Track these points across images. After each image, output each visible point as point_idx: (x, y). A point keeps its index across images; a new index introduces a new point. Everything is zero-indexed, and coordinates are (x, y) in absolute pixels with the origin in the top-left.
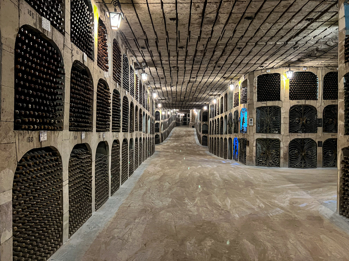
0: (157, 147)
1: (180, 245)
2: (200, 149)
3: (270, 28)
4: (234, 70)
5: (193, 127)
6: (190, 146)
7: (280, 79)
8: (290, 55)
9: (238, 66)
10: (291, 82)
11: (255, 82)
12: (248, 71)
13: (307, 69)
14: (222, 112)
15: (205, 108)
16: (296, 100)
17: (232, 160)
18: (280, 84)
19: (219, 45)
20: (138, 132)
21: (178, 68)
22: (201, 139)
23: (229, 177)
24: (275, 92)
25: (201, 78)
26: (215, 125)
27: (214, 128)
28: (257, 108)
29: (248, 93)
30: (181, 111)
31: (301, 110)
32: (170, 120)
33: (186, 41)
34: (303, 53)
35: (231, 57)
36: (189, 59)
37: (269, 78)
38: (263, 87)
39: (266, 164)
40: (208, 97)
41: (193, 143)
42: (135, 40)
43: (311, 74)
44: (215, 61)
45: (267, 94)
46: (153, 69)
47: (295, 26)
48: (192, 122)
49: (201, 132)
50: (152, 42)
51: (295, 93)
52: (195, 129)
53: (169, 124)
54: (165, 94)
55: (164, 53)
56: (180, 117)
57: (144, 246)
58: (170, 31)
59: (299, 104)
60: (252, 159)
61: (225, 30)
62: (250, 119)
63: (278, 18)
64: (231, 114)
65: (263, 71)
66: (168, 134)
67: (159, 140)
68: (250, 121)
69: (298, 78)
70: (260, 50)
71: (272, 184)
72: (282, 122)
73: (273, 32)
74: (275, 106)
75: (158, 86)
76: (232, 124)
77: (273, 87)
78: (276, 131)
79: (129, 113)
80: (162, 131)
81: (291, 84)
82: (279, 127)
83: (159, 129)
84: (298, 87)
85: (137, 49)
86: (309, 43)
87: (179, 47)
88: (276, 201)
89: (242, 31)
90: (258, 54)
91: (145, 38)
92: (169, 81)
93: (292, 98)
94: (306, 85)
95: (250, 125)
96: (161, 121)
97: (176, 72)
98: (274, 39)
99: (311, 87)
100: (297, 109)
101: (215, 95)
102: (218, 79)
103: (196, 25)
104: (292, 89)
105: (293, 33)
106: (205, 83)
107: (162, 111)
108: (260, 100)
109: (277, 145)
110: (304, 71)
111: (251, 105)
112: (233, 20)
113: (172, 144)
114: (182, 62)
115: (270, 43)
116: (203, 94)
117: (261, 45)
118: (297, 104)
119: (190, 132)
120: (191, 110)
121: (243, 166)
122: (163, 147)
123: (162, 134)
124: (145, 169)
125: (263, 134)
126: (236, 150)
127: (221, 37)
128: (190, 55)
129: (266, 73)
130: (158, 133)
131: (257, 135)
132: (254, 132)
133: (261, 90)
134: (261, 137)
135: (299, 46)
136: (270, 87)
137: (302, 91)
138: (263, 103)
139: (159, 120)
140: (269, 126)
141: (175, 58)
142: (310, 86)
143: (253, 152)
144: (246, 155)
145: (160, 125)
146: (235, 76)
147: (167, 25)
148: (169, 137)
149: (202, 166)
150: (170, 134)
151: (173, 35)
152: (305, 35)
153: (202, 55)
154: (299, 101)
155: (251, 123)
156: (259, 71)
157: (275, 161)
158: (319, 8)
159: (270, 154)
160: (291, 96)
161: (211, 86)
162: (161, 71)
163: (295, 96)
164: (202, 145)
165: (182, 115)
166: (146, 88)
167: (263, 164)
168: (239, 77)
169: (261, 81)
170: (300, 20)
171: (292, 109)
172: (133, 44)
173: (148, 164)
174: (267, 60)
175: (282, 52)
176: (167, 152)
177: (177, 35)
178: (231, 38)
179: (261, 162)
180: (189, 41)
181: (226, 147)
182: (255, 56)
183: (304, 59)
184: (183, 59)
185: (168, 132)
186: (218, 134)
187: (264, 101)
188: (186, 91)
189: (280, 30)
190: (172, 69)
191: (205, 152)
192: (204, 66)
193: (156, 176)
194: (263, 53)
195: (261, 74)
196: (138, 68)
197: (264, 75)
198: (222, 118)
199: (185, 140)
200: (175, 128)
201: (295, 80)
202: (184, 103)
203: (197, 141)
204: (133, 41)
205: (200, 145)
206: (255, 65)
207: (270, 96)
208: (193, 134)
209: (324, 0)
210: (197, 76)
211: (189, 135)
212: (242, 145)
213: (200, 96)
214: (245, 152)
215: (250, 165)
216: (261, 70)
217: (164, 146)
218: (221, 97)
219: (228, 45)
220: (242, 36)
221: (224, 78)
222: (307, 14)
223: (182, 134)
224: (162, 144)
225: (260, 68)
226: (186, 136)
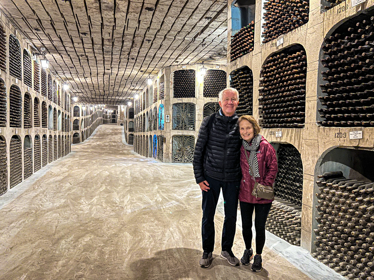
0: (74, 147)
1: (53, 245)
2: (126, 148)
3: (174, 22)
4: (150, 64)
5: (122, 125)
6: (115, 145)
7: (195, 76)
8: (201, 52)
9: (153, 59)
10: (206, 79)
11: (171, 77)
12: (164, 66)
13: (220, 67)
14: (144, 109)
15: (130, 104)
16: (209, 97)
17: (152, 158)
18: (195, 81)
19: (127, 35)
20: (41, 128)
21: (87, 56)
22: (128, 137)
23: (141, 174)
24: (190, 89)
25: (117, 69)
26: (138, 122)
27: (138, 126)
28: (174, 104)
29: (165, 89)
30: (108, 107)
31: (214, 108)
32: (94, 117)
33: (88, 27)
34: (212, 51)
35: (142, 49)
36: (97, 48)
37: (185, 74)
38: (179, 83)
39: (182, 161)
40: (130, 91)
41: (119, 142)
42: (23, 19)
43: (223, 73)
44: (128, 52)
45: (182, 91)
46: (57, 56)
47: (197, 23)
48: (120, 119)
49: (128, 130)
50: (46, 24)
51: (208, 90)
52: (123, 127)
53: (92, 121)
54: (80, 86)
55: (65, 38)
56: (108, 114)
57: (10, 250)
58: (66, 13)
59: (213, 101)
60: (169, 156)
61: (128, 19)
62: (167, 115)
63: (179, 13)
64: (151, 110)
65: (179, 66)
66: (91, 133)
67: (79, 139)
68: (167, 118)
69: (212, 76)
70: (171, 44)
71: (179, 179)
72: (197, 119)
73: (178, 26)
74: (190, 103)
75: (69, 76)
76: (152, 121)
77: (188, 83)
78: (191, 127)
79: (23, 105)
80: (82, 128)
81: (205, 81)
82: (193, 124)
83: (78, 126)
84: (212, 85)
85: (30, 30)
86: (215, 41)
87: (81, 33)
88: (175, 195)
89: (147, 22)
90: (170, 48)
91: (36, 17)
92: (80, 71)
93: (206, 95)
94: (218, 84)
95: (166, 121)
96: (81, 118)
97: (86, 61)
98: (180, 33)
99: (223, 86)
100: (211, 106)
101: (137, 90)
102: (135, 72)
103: (94, 10)
104: (206, 87)
105: (197, 30)
106: (123, 76)
107: (82, 106)
108: (176, 96)
109: (192, 142)
110: (217, 69)
111: (168, 100)
112: (134, 9)
113: (95, 143)
114: (89, 50)
115: (179, 38)
116: (124, 88)
117: (170, 39)
118: (210, 101)
119: (117, 130)
120: (119, 106)
121: (160, 163)
122: (83, 147)
123: (82, 132)
124: (49, 170)
125: (178, 131)
126: (155, 148)
127: (126, 26)
128: (96, 43)
129: (181, 69)
130: (78, 131)
131: (173, 132)
132: (170, 129)
133: (177, 86)
134: (177, 134)
135: (207, 44)
136: (186, 83)
137: (216, 89)
138: (179, 100)
139: (79, 116)
140: (185, 123)
141: (80, 45)
142: (222, 84)
143: (169, 148)
144: (162, 152)
145: (80, 122)
146: (153, 71)
147: (59, 6)
148: (92, 136)
149: (116, 165)
150: (94, 133)
151: (69, 18)
152: (209, 33)
153: (111, 44)
154: (212, 98)
155: (168, 119)
156: (176, 67)
157: (190, 157)
158: (213, 8)
159: (186, 150)
160: (205, 93)
161: (130, 80)
162: (68, 59)
163: (208, 94)
164: (129, 144)
165: (110, 111)
166: (53, 79)
167: (179, 160)
168: (157, 72)
169: (177, 77)
170: (200, 18)
171: (205, 107)
172: (22, 24)
173: (55, 165)
174: (180, 55)
175: (193, 48)
176: (86, 152)
177: (75, 19)
178: (137, 29)
179: (177, 158)
180: (91, 27)
181: (147, 146)
182: (167, 50)
183: (215, 57)
184: (90, 48)
185: (92, 131)
186: (141, 131)
187: (179, 97)
188: (104, 84)
189: (184, 25)
190: (80, 58)
191: (130, 151)
192: (116, 57)
193: (59, 177)
194: (175, 48)
195: (177, 70)
196: (36, 53)
197: (180, 71)
198: (144, 114)
199: (111, 139)
200: (100, 126)
201: (209, 77)
202: (105, 97)
203: (124, 140)
204: (22, 20)
205: (127, 144)
206: (169, 60)
207: (186, 93)
208: (121, 133)
209: (216, 1)
210: (112, 68)
211: (116, 134)
212: (160, 142)
213: (121, 90)
214: (162, 149)
215: (167, 163)
216: (177, 65)
217: (85, 145)
218: (143, 92)
219: (136, 35)
220: (149, 28)
221: (142, 71)
222: (205, 12)
223: (108, 133)
224: (82, 143)
225: (175, 63)
226: (112, 135)
